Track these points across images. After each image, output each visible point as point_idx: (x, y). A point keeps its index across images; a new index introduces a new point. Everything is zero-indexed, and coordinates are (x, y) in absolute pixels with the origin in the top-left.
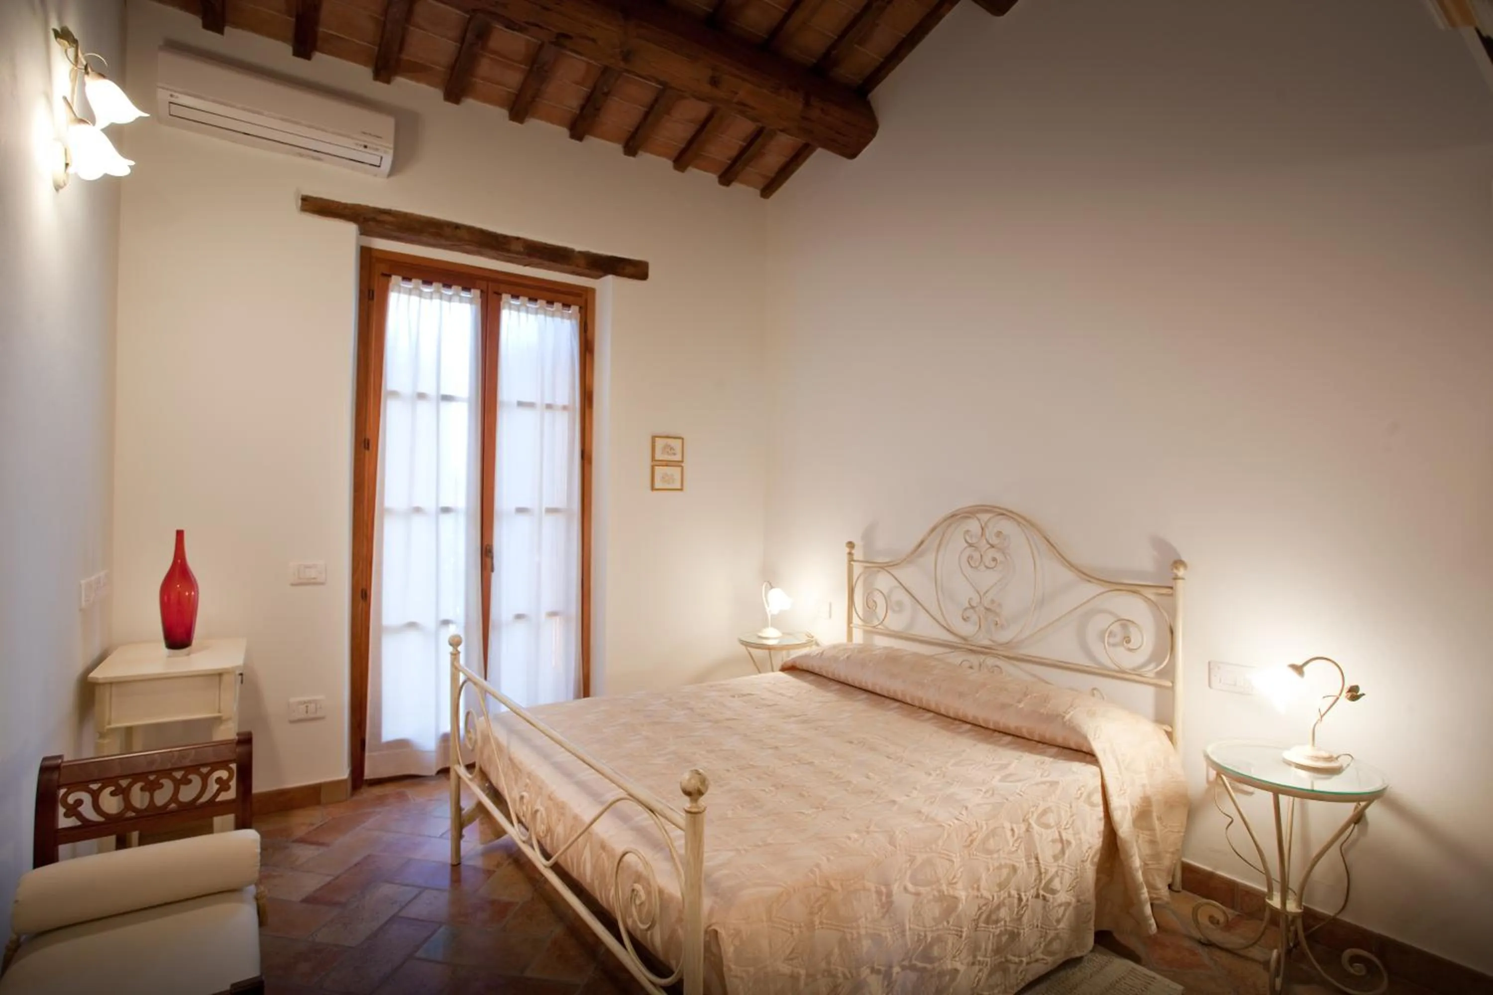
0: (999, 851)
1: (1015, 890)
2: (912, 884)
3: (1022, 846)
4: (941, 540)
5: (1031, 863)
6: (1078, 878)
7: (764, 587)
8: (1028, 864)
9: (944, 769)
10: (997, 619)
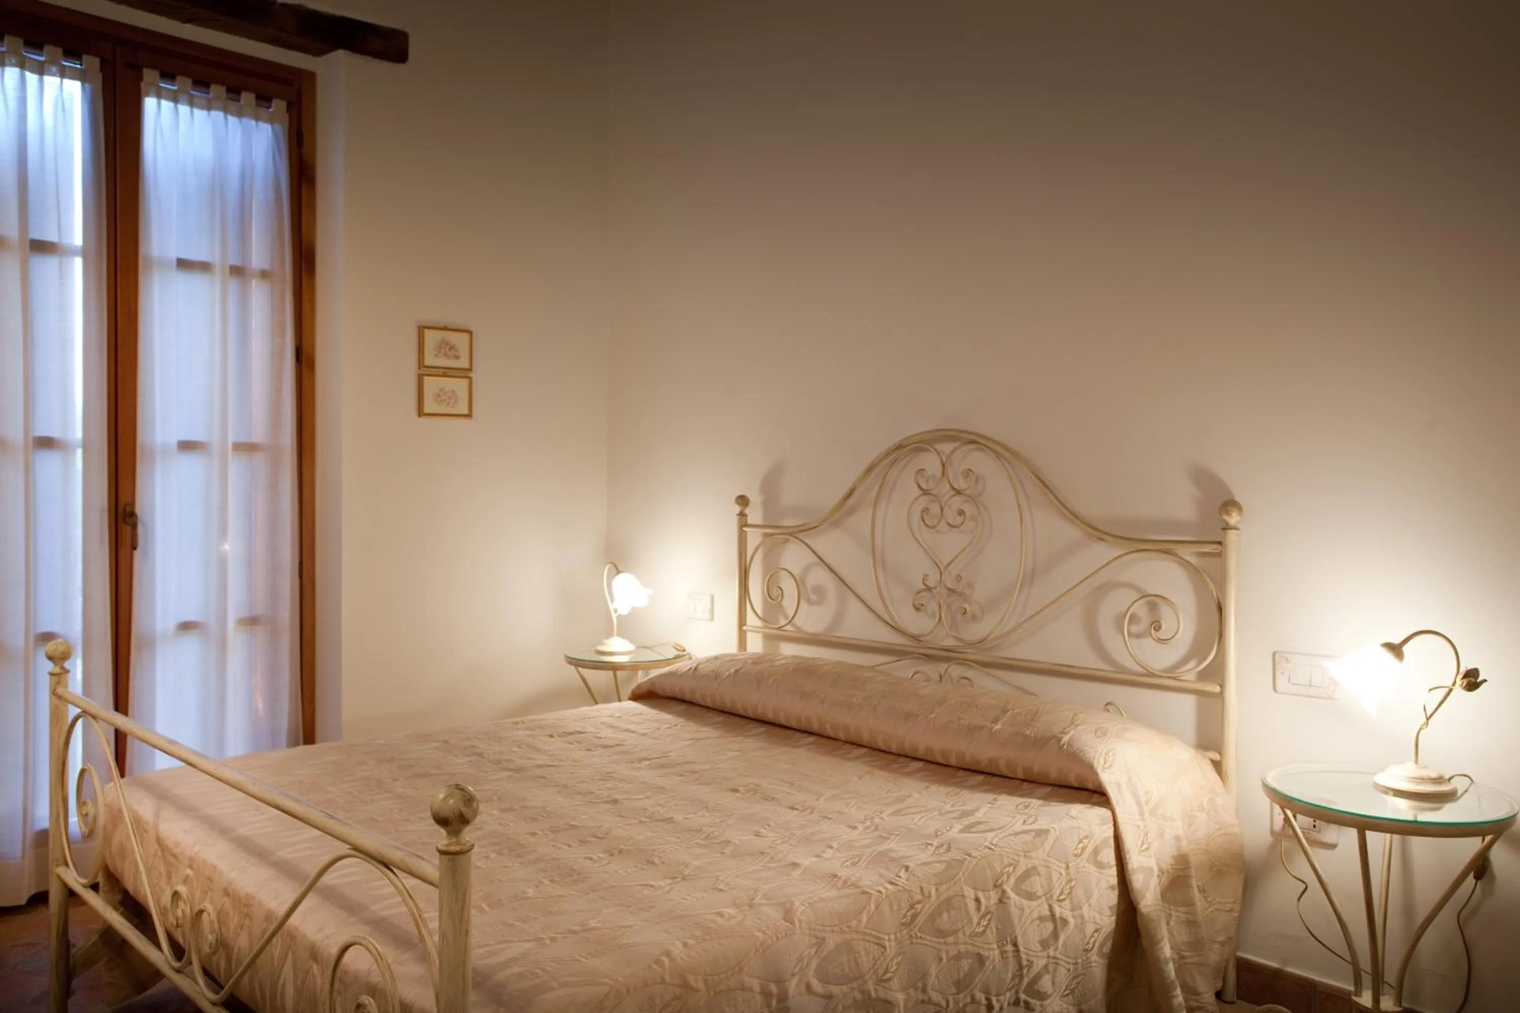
0: (955, 932)
1: (980, 991)
2: (820, 981)
3: (993, 925)
4: (881, 488)
5: (1006, 952)
6: (1079, 976)
7: (606, 571)
8: (1003, 953)
9: (876, 820)
10: (966, 606)
